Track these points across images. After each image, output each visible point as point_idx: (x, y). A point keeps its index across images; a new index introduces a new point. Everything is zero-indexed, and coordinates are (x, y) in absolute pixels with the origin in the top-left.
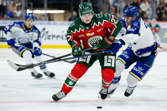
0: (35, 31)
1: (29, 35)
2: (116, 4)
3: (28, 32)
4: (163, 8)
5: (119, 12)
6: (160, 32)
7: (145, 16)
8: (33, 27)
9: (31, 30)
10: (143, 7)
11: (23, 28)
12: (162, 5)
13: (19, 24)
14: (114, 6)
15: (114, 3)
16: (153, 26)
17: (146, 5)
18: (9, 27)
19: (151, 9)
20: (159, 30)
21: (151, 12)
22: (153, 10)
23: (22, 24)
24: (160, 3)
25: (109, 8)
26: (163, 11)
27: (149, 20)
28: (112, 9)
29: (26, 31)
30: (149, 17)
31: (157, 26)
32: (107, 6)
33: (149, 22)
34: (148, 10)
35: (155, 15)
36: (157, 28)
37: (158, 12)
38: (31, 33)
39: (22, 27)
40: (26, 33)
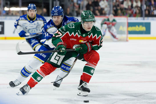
0: (39, 20)
1: (35, 24)
2: (79, 2)
3: (33, 22)
4: (118, 5)
5: (82, 9)
6: (116, 25)
7: (104, 12)
8: (36, 17)
9: (35, 19)
10: (102, 4)
11: (28, 20)
12: (118, 3)
13: (23, 17)
14: (77, 4)
15: (77, 1)
16: (111, 20)
17: (105, 3)
18: (17, 22)
19: (108, 6)
20: (115, 24)
21: (109, 9)
22: (110, 7)
23: (26, 16)
24: (116, 1)
25: (74, 5)
26: (118, 8)
27: (107, 16)
28: (76, 6)
29: (31, 22)
30: (107, 12)
31: (114, 20)
32: (72, 3)
33: (107, 17)
34: (106, 7)
35: (112, 11)
36: (114, 22)
37: (115, 8)
38: (36, 22)
39: (26, 19)
40: (31, 23)
